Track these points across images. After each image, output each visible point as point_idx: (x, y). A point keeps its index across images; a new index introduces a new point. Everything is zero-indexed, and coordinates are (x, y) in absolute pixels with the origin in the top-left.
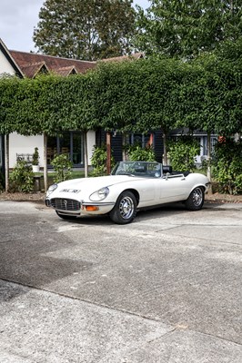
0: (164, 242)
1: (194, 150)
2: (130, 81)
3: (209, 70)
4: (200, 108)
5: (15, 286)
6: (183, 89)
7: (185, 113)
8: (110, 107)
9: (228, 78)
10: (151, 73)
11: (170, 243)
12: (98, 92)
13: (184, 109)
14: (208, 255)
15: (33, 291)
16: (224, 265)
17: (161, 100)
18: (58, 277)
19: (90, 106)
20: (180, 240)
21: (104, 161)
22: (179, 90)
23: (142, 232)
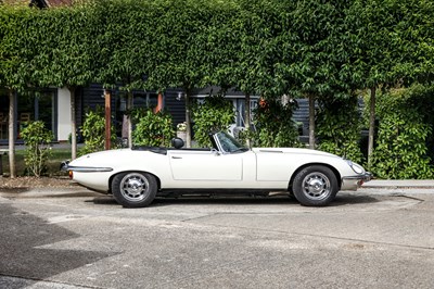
0: (194, 232)
1: (226, 116)
2: (139, 20)
3: (247, 8)
4: (236, 60)
5: (14, 280)
6: (212, 32)
7: (215, 65)
8: (110, 54)
9: (272, 19)
10: (167, 9)
11: (202, 233)
12: (93, 33)
13: (214, 61)
14: (251, 244)
15: (40, 283)
16: (270, 253)
17: (181, 47)
18: (67, 269)
19: (81, 52)
20: (215, 229)
21: (101, 132)
22: (208, 33)
23: (164, 221)
